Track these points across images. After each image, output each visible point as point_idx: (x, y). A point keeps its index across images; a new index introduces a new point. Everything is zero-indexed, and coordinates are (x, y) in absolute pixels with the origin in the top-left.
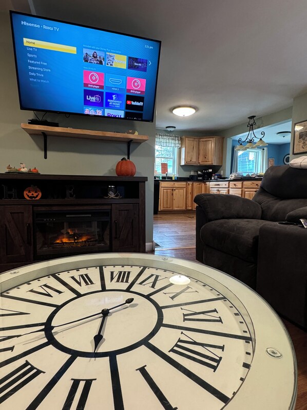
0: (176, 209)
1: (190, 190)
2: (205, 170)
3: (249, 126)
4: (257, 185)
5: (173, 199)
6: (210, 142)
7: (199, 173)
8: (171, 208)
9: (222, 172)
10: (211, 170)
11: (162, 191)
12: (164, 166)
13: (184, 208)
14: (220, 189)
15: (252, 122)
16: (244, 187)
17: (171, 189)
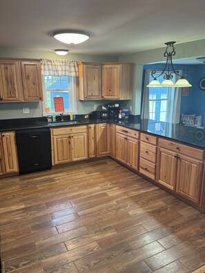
0: (75, 159)
1: (92, 135)
2: (110, 104)
3: (166, 54)
4: (178, 148)
5: (70, 149)
6: (116, 69)
7: (104, 108)
8: (68, 160)
9: (131, 107)
10: (117, 105)
11: (55, 140)
12: (58, 102)
13: (85, 157)
14: (129, 138)
15: (170, 50)
16: (159, 144)
17: (68, 136)
